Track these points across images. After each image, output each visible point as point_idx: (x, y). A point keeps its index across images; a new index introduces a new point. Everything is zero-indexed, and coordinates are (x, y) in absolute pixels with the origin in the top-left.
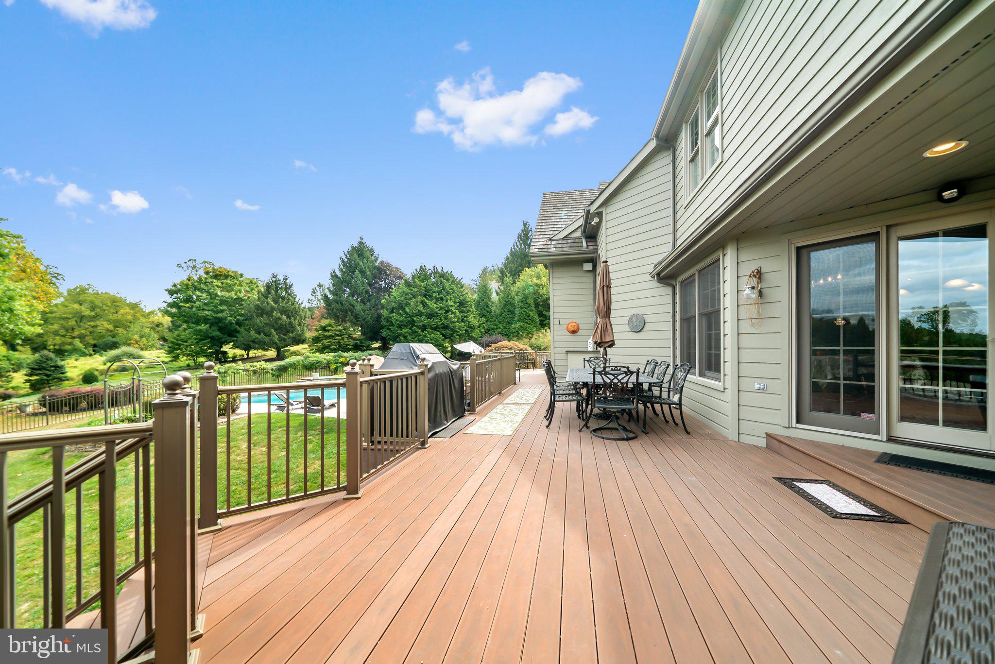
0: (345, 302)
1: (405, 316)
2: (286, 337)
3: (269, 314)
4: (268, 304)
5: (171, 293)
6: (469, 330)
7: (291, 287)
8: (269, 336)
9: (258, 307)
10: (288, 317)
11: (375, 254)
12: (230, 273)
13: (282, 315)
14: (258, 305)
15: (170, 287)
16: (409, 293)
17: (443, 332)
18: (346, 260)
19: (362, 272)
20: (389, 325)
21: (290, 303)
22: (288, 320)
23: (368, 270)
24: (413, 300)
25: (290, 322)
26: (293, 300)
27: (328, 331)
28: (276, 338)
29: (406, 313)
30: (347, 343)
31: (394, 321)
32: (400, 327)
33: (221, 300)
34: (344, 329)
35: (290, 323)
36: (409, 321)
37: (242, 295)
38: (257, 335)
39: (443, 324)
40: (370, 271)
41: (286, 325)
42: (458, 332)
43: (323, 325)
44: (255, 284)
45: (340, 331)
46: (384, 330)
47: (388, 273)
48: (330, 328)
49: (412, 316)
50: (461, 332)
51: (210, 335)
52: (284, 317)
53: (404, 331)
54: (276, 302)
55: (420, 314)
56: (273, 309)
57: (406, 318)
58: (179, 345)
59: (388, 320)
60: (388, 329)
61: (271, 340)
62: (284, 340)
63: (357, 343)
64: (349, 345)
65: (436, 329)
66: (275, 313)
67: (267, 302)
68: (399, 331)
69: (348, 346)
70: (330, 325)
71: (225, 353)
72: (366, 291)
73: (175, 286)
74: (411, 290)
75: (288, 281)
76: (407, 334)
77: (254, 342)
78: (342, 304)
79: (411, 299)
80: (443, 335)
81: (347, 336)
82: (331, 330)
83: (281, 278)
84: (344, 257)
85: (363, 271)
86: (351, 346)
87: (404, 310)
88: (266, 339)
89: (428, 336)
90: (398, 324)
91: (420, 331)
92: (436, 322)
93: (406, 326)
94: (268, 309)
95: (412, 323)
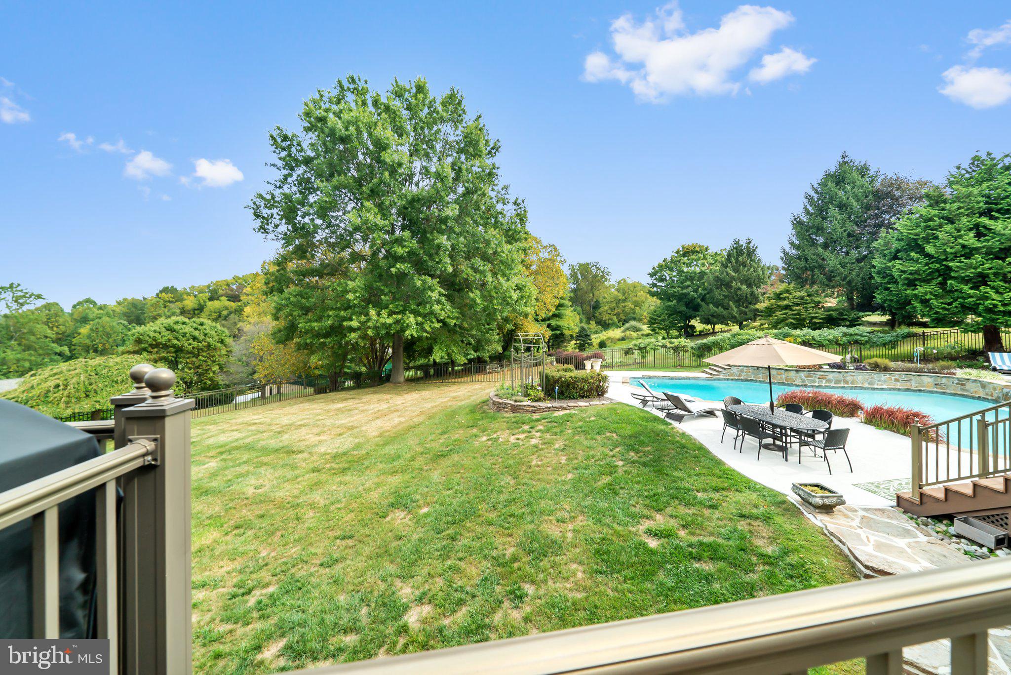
0: (812, 256)
1: (926, 261)
2: (747, 310)
3: (728, 286)
4: (728, 274)
5: (651, 275)
7: (754, 251)
8: (728, 309)
9: (717, 279)
10: (749, 286)
11: (872, 172)
12: (697, 249)
13: (742, 284)
14: (717, 277)
15: (651, 271)
16: (935, 216)
18: (816, 196)
19: (842, 206)
20: (889, 283)
21: (752, 270)
22: (750, 290)
23: (853, 201)
24: (948, 227)
25: (752, 292)
26: (756, 266)
27: (784, 299)
28: (735, 311)
29: (928, 256)
30: (812, 315)
31: (896, 274)
32: (911, 284)
33: (686, 276)
34: (809, 296)
35: (752, 294)
36: (937, 270)
37: (705, 268)
38: (715, 309)
40: (858, 200)
41: (746, 297)
43: (778, 291)
44: (720, 255)
45: (802, 298)
46: (879, 292)
47: (897, 194)
48: (785, 295)
49: (946, 260)
51: (678, 310)
52: (744, 287)
53: (921, 290)
54: (736, 270)
55: (968, 253)
56: (733, 278)
57: (927, 264)
58: (655, 319)
59: (885, 273)
60: (887, 289)
61: (730, 313)
62: (745, 313)
63: (830, 315)
64: (816, 317)
66: (734, 284)
67: (727, 272)
68: (908, 292)
69: (814, 320)
70: (787, 291)
71: (693, 327)
72: (849, 235)
73: (654, 268)
74: (943, 209)
75: (751, 245)
76: (928, 297)
77: (713, 316)
78: (806, 260)
79: (941, 226)
81: (813, 305)
82: (788, 298)
83: (743, 242)
84: (813, 193)
85: (845, 205)
86: (820, 319)
87: (921, 250)
88: (724, 312)
89: (995, 296)
90: (906, 279)
93: (927, 281)
94: (727, 279)
95: (946, 273)
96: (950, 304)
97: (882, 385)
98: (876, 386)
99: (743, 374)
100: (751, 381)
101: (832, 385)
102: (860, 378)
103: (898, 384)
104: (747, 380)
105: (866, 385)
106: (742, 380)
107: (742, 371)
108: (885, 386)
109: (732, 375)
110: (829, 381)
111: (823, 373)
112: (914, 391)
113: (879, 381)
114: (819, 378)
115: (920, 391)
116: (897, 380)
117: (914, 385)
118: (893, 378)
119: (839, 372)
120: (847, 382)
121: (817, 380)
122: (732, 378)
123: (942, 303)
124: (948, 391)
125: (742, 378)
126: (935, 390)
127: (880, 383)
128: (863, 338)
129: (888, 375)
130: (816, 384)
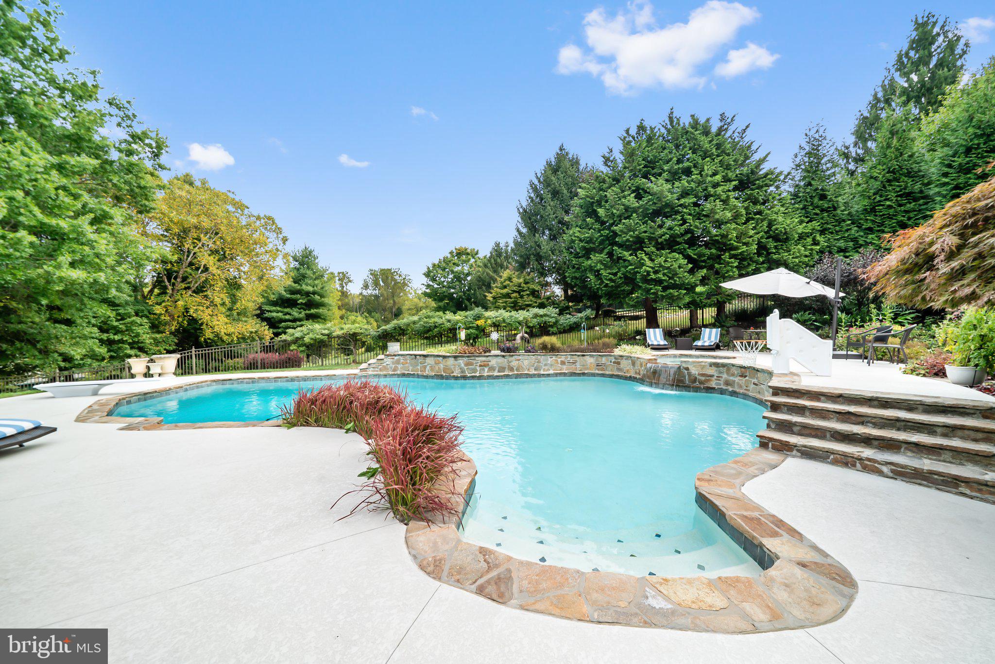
6: (771, 244)
12: (468, 251)
17: (690, 252)
19: (556, 194)
23: (564, 188)
33: (455, 277)
39: (687, 231)
40: (568, 189)
42: (737, 248)
48: (507, 282)
50: (744, 248)
55: (628, 212)
65: (671, 244)
70: (509, 279)
80: (690, 260)
82: (509, 286)
85: (558, 192)
89: (648, 263)
91: (626, 254)
92: (670, 229)
95: (612, 240)
96: (615, 274)
97: (548, 370)
98: (542, 372)
99: (399, 366)
100: (409, 375)
101: (496, 374)
102: (526, 362)
103: (565, 367)
104: (404, 375)
105: (533, 372)
106: (399, 376)
107: (398, 362)
108: (551, 372)
109: (385, 368)
110: (492, 369)
111: (484, 359)
112: (579, 375)
113: (545, 365)
114: (480, 366)
115: (584, 374)
116: (563, 363)
117: (578, 369)
118: (559, 360)
119: (503, 356)
120: (511, 369)
121: (478, 369)
122: (385, 373)
123: (610, 274)
124: (607, 373)
125: (399, 372)
126: (597, 372)
127: (546, 368)
128: (551, 320)
129: (554, 358)
130: (478, 374)
